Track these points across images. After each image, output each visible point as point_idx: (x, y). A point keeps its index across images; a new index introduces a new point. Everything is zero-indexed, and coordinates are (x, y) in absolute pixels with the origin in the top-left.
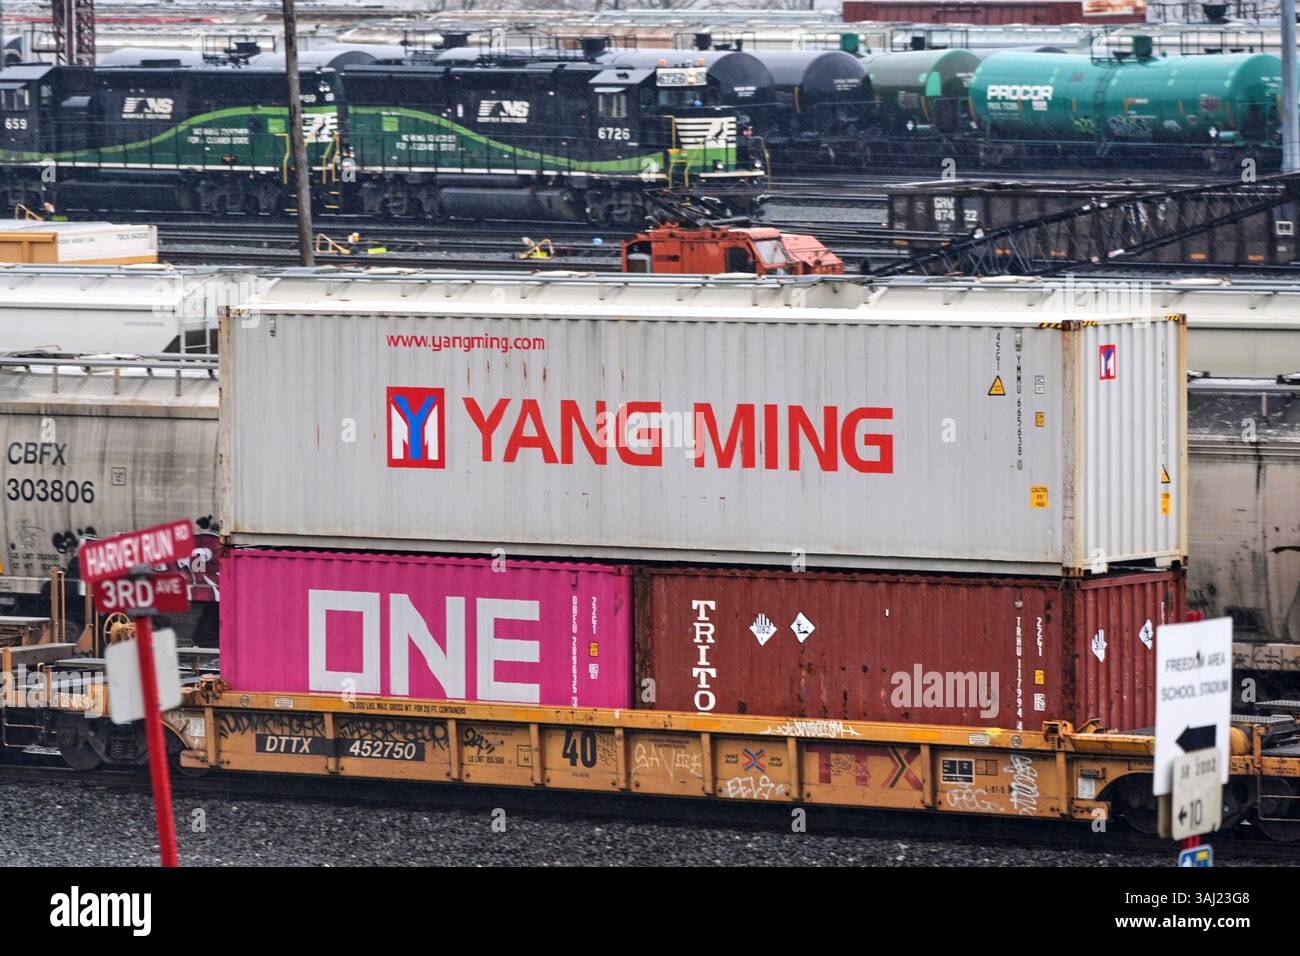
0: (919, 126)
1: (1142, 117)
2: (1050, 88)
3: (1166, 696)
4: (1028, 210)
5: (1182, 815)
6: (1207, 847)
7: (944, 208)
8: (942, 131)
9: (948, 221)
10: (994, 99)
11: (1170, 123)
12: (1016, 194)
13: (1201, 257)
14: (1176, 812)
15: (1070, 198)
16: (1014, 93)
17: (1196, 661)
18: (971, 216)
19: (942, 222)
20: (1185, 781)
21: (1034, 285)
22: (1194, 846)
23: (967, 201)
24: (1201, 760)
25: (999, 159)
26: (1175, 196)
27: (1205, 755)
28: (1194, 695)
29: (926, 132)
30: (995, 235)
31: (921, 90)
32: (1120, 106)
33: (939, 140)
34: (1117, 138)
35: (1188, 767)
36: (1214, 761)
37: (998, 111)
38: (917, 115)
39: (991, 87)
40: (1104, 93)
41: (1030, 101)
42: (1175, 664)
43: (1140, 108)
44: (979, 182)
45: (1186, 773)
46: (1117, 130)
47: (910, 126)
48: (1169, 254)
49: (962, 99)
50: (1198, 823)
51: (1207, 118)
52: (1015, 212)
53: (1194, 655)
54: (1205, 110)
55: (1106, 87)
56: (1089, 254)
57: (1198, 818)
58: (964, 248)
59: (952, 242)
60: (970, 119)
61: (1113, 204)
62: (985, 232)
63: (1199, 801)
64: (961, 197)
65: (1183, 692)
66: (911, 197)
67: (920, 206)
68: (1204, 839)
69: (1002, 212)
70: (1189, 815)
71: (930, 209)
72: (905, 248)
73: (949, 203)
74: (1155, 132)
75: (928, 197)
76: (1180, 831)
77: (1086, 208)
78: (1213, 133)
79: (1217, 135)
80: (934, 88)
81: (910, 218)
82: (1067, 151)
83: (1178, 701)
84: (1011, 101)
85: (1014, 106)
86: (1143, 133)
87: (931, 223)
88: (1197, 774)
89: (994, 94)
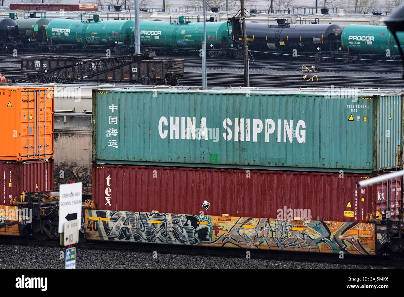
0: (32, 40)
1: (96, 38)
2: (70, 29)
3: (62, 205)
4: (61, 64)
5: (67, 239)
6: (74, 248)
7: (37, 63)
8: (38, 41)
9: (38, 67)
10: (53, 32)
11: (104, 40)
12: (58, 60)
13: (111, 78)
14: (65, 238)
15: (73, 61)
16: (59, 31)
17: (71, 195)
18: (45, 66)
19: (37, 67)
20: (68, 229)
21: (60, 86)
22: (70, 247)
23: (44, 62)
24: (72, 223)
25: (55, 49)
26: (102, 61)
27: (74, 221)
28: (70, 204)
29: (33, 42)
30: (51, 71)
31: (32, 29)
32: (89, 35)
33: (38, 44)
34: (89, 44)
35: (69, 225)
36: (76, 223)
37: (54, 36)
38: (32, 37)
39: (52, 29)
40: (85, 30)
41: (64, 33)
42: (65, 196)
43: (95, 35)
44: (47, 56)
45: (68, 227)
46: (89, 42)
47: (29, 40)
48: (101, 77)
49: (44, 32)
50: (72, 241)
51: (114, 38)
52: (58, 64)
53: (71, 193)
54: (113, 36)
55: (85, 29)
56: (78, 77)
57: (72, 240)
58: (42, 75)
59: (38, 73)
60: (46, 38)
61: (84, 63)
62: (48, 71)
63: (72, 235)
64: (42, 60)
65: (67, 204)
66: (28, 60)
67: (30, 63)
68: (73, 245)
69: (54, 65)
70: (69, 239)
71: (33, 64)
72: (26, 75)
73: (39, 62)
74: (99, 43)
75: (33, 60)
76: (66, 243)
77: (77, 64)
78: (116, 42)
79: (117, 43)
80: (36, 29)
81: (27, 66)
82: (74, 47)
83: (66, 206)
84: (58, 33)
85: (59, 34)
86: (96, 42)
87: (34, 68)
88: (71, 227)
89: (54, 31)
